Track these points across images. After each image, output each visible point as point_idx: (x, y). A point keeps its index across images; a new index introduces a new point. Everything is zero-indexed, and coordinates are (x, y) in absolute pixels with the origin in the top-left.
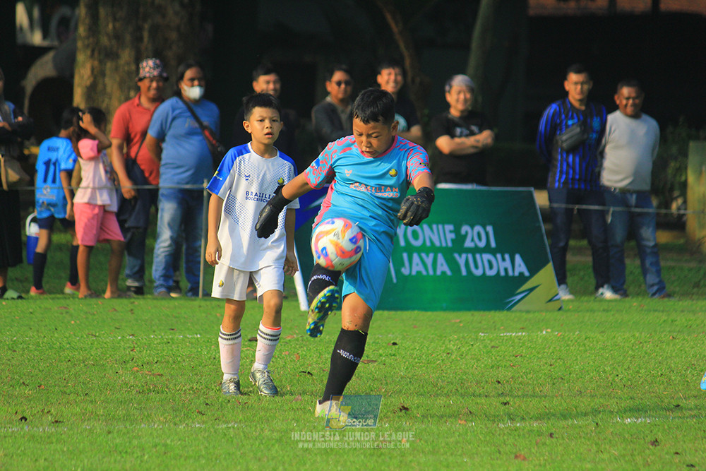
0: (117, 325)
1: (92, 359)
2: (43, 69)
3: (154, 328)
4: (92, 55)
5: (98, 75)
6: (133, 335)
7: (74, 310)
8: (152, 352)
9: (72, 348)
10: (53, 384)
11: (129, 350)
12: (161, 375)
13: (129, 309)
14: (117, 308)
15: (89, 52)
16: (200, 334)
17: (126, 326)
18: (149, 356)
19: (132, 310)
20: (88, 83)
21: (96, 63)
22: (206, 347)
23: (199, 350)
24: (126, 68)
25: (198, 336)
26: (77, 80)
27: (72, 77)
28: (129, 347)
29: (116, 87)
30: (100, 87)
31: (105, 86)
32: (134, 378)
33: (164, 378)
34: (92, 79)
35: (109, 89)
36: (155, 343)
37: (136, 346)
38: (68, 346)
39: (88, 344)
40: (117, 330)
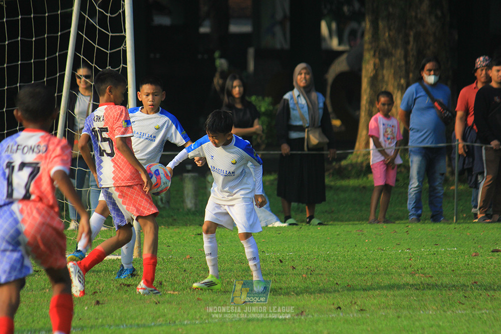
0: (398, 242)
1: (383, 266)
2: (339, 66)
3: (424, 244)
4: (374, 55)
5: (378, 68)
6: (409, 249)
7: (367, 232)
8: (423, 261)
9: (368, 260)
10: (357, 284)
11: (408, 259)
12: (432, 277)
13: (406, 231)
14: (397, 231)
15: (372, 53)
16: (457, 248)
17: (404, 243)
18: (422, 263)
19: (407, 232)
20: (372, 75)
21: (377, 61)
22: (462, 256)
23: (457, 259)
24: (398, 63)
25: (455, 249)
26: (364, 73)
27: (360, 70)
28: (407, 258)
29: (391, 76)
30: (380, 77)
31: (383, 77)
32: (413, 279)
33: (434, 279)
34: (374, 72)
35: (386, 78)
36: (425, 254)
37: (412, 257)
38: (365, 257)
39: (379, 256)
40: (398, 246)
